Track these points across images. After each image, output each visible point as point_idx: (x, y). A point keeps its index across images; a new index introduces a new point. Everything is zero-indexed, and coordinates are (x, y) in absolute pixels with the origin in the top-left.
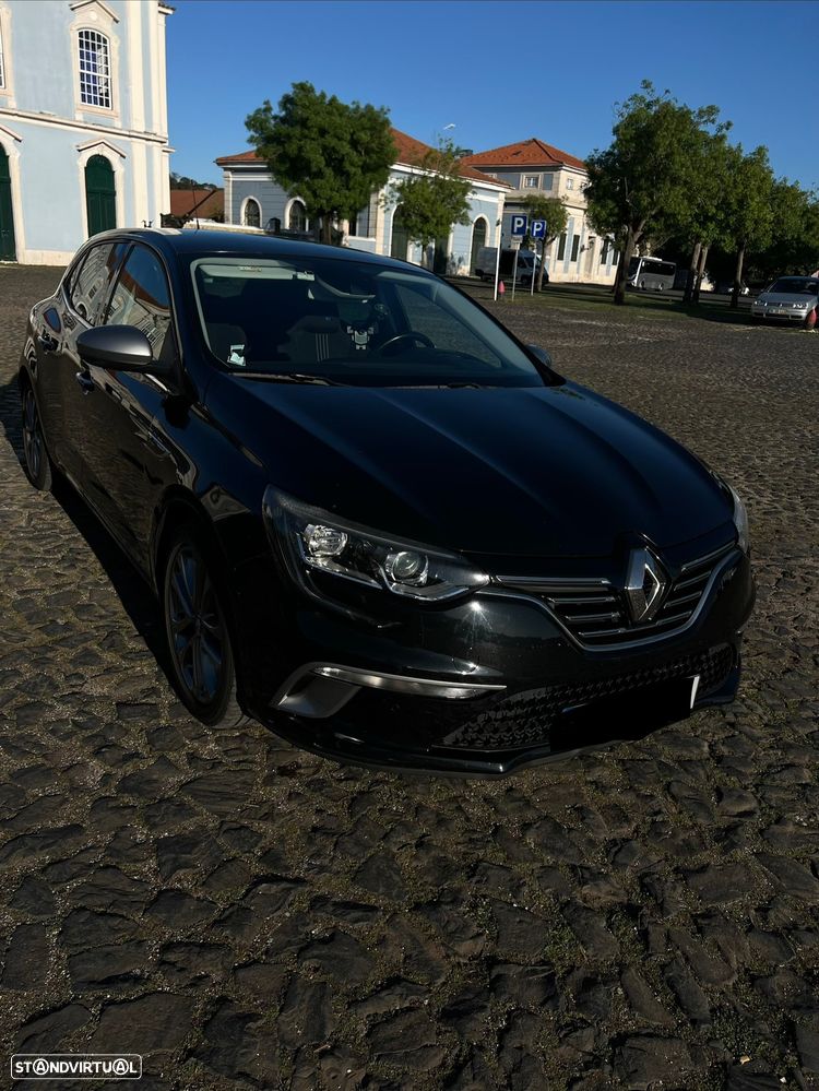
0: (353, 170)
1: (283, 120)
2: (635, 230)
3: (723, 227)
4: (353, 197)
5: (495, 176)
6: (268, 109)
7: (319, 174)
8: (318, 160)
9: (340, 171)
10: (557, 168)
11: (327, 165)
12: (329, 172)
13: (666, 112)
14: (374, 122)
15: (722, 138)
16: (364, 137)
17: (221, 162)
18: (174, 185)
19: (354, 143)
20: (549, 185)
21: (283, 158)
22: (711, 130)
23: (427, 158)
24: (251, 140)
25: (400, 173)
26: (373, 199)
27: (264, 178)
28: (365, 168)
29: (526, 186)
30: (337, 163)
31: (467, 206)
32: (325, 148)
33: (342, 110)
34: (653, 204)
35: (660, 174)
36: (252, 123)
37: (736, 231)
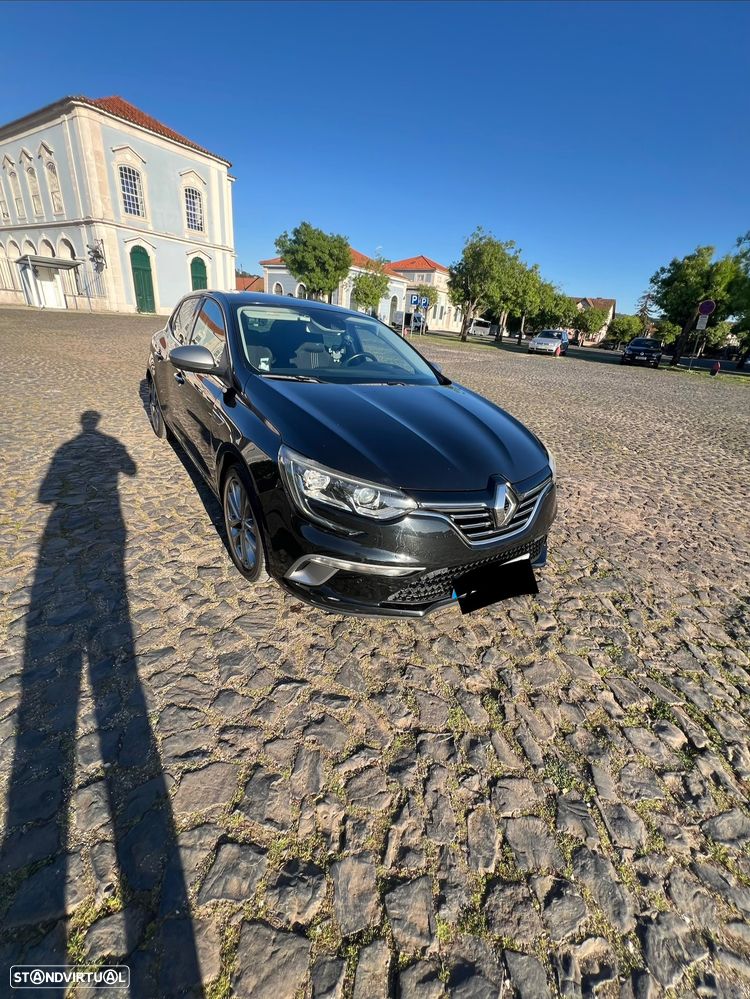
0: (330, 269)
1: (295, 242)
2: (473, 303)
3: (515, 303)
4: (330, 283)
5: (402, 274)
6: (286, 236)
7: (313, 270)
8: (313, 264)
9: (324, 270)
10: (433, 271)
11: (317, 265)
12: (318, 270)
13: (490, 243)
14: (342, 244)
15: (516, 258)
16: (336, 252)
17: (262, 263)
18: (237, 274)
19: (331, 255)
20: (428, 280)
21: (294, 261)
22: (511, 253)
23: (368, 265)
24: (278, 252)
25: (354, 271)
26: (340, 284)
27: (284, 272)
28: (337, 268)
29: (417, 280)
30: (322, 265)
31: (388, 289)
32: (315, 257)
33: (325, 238)
34: (482, 291)
35: (485, 275)
36: (279, 243)
37: (521, 306)
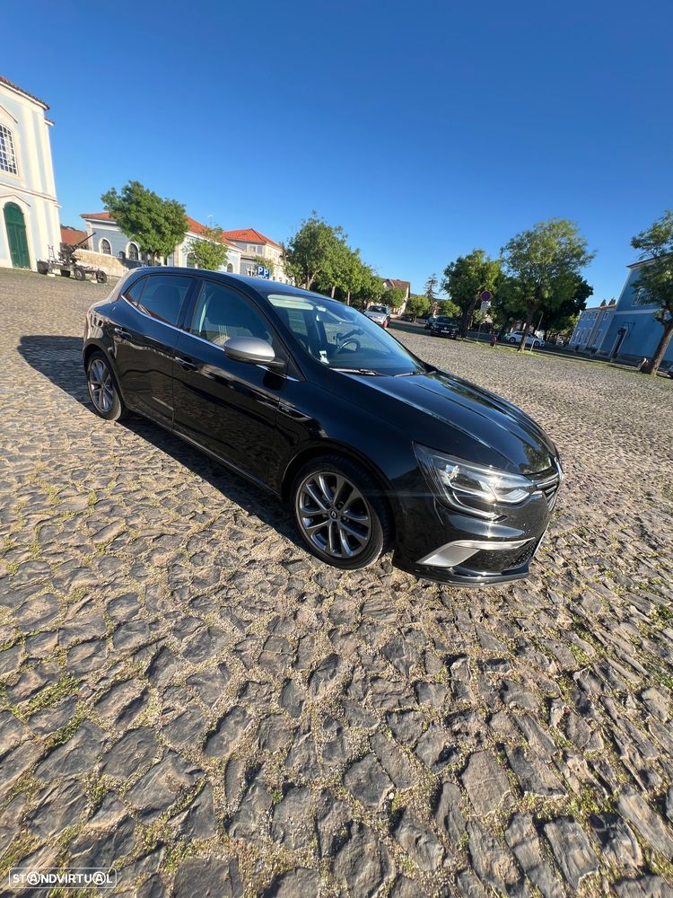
0: (167, 232)
1: (124, 200)
2: (311, 278)
4: (167, 246)
5: (234, 243)
6: (114, 193)
7: (148, 231)
8: (148, 225)
9: (159, 231)
10: (264, 244)
11: (153, 228)
12: (153, 231)
13: (322, 227)
14: (178, 210)
15: (343, 242)
16: (171, 216)
17: (84, 217)
18: (63, 228)
19: (167, 219)
20: (260, 251)
21: (127, 220)
22: (340, 238)
23: (206, 232)
24: (106, 208)
25: (190, 237)
26: (176, 248)
27: (116, 229)
28: (173, 233)
29: (250, 251)
30: (158, 229)
31: (226, 257)
32: (151, 219)
33: (159, 201)
34: (318, 268)
35: (320, 254)
36: (108, 199)
37: (348, 283)
